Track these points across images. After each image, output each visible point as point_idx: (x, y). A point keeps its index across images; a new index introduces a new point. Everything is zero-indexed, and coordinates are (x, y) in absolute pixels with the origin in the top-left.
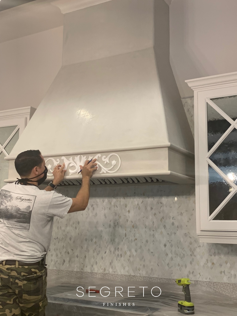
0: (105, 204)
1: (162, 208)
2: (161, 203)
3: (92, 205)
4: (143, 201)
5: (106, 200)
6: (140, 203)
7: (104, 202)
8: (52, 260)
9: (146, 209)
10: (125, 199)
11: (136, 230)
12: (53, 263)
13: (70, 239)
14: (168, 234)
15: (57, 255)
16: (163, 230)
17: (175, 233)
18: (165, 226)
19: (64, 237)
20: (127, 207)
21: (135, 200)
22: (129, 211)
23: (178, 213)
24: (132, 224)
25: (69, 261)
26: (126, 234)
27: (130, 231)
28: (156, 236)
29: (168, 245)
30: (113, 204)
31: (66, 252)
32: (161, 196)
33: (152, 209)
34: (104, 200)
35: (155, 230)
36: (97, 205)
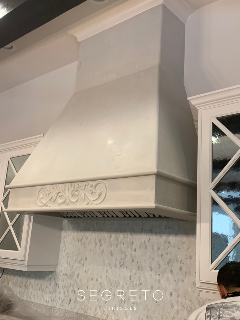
0: (112, 239)
1: (169, 248)
2: (169, 243)
3: (100, 240)
4: (150, 239)
5: (114, 235)
6: (146, 241)
7: (112, 237)
8: (59, 298)
9: (153, 248)
10: (131, 235)
11: (141, 272)
12: (60, 301)
13: (78, 276)
14: (175, 281)
15: (64, 294)
16: (170, 275)
17: (183, 281)
18: (171, 271)
19: (72, 274)
20: (133, 245)
21: (142, 236)
22: (135, 250)
23: (187, 255)
24: (138, 265)
25: (75, 302)
26: (131, 276)
27: (135, 273)
28: (162, 282)
29: (174, 294)
30: (119, 240)
31: (72, 291)
32: (169, 233)
33: (159, 249)
34: (112, 235)
35: (161, 274)
36: (105, 240)
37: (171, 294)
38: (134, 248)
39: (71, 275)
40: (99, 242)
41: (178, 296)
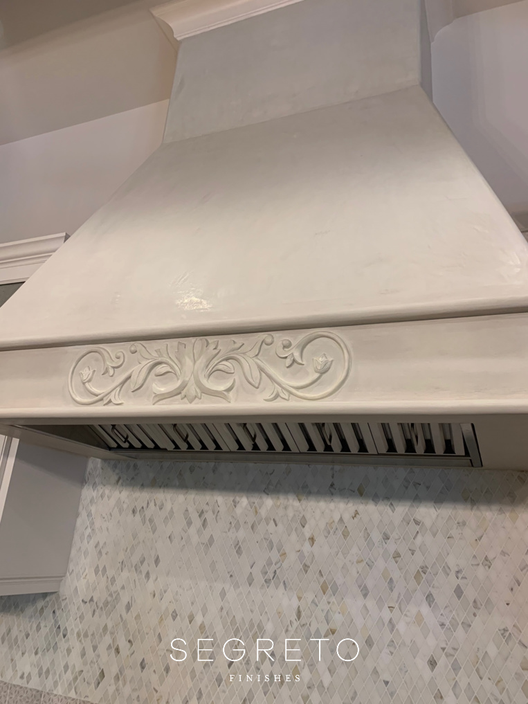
0: (239, 510)
1: (419, 537)
2: (417, 523)
3: (202, 512)
4: (357, 513)
5: (244, 501)
6: (347, 517)
7: (238, 506)
8: (66, 667)
9: (367, 536)
10: (300, 500)
11: (333, 599)
12: (69, 676)
13: (128, 607)
14: (442, 625)
15: (83, 654)
16: (425, 609)
17: (467, 626)
18: (430, 598)
19: (109, 599)
20: (307, 526)
21: (332, 505)
22: (312, 540)
23: (475, 557)
24: (322, 580)
25: (117, 678)
26: (301, 609)
27: (313, 601)
28: (401, 627)
29: (442, 661)
30: (263, 512)
31: (109, 647)
32: (417, 499)
33: (386, 537)
34: (238, 499)
35: (397, 606)
36: (216, 513)
37: (433, 663)
38: (308, 535)
39: (106, 603)
40: (200, 516)
41: (456, 667)
